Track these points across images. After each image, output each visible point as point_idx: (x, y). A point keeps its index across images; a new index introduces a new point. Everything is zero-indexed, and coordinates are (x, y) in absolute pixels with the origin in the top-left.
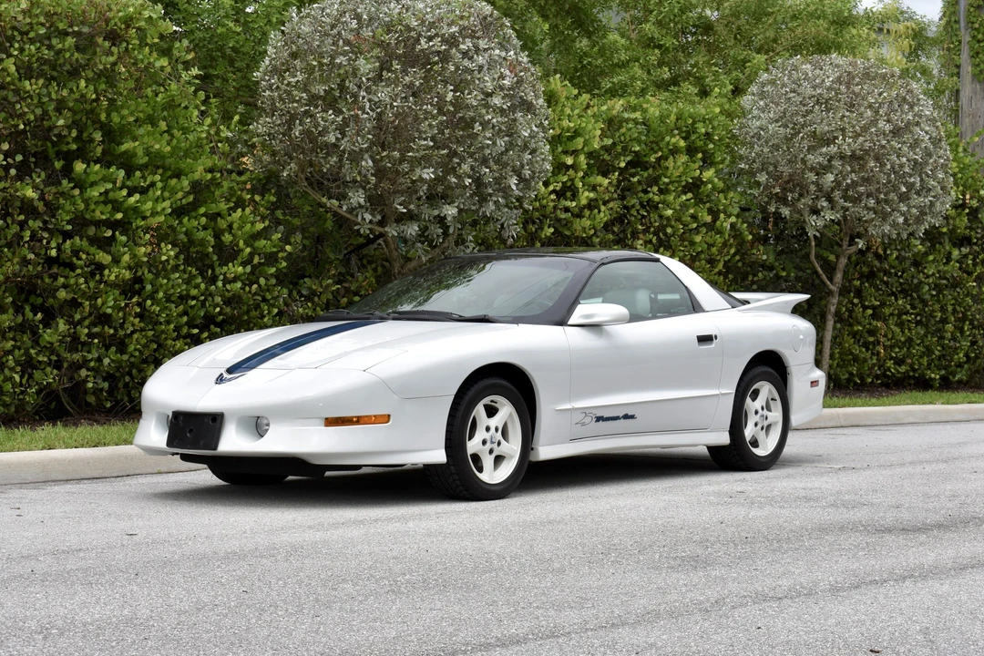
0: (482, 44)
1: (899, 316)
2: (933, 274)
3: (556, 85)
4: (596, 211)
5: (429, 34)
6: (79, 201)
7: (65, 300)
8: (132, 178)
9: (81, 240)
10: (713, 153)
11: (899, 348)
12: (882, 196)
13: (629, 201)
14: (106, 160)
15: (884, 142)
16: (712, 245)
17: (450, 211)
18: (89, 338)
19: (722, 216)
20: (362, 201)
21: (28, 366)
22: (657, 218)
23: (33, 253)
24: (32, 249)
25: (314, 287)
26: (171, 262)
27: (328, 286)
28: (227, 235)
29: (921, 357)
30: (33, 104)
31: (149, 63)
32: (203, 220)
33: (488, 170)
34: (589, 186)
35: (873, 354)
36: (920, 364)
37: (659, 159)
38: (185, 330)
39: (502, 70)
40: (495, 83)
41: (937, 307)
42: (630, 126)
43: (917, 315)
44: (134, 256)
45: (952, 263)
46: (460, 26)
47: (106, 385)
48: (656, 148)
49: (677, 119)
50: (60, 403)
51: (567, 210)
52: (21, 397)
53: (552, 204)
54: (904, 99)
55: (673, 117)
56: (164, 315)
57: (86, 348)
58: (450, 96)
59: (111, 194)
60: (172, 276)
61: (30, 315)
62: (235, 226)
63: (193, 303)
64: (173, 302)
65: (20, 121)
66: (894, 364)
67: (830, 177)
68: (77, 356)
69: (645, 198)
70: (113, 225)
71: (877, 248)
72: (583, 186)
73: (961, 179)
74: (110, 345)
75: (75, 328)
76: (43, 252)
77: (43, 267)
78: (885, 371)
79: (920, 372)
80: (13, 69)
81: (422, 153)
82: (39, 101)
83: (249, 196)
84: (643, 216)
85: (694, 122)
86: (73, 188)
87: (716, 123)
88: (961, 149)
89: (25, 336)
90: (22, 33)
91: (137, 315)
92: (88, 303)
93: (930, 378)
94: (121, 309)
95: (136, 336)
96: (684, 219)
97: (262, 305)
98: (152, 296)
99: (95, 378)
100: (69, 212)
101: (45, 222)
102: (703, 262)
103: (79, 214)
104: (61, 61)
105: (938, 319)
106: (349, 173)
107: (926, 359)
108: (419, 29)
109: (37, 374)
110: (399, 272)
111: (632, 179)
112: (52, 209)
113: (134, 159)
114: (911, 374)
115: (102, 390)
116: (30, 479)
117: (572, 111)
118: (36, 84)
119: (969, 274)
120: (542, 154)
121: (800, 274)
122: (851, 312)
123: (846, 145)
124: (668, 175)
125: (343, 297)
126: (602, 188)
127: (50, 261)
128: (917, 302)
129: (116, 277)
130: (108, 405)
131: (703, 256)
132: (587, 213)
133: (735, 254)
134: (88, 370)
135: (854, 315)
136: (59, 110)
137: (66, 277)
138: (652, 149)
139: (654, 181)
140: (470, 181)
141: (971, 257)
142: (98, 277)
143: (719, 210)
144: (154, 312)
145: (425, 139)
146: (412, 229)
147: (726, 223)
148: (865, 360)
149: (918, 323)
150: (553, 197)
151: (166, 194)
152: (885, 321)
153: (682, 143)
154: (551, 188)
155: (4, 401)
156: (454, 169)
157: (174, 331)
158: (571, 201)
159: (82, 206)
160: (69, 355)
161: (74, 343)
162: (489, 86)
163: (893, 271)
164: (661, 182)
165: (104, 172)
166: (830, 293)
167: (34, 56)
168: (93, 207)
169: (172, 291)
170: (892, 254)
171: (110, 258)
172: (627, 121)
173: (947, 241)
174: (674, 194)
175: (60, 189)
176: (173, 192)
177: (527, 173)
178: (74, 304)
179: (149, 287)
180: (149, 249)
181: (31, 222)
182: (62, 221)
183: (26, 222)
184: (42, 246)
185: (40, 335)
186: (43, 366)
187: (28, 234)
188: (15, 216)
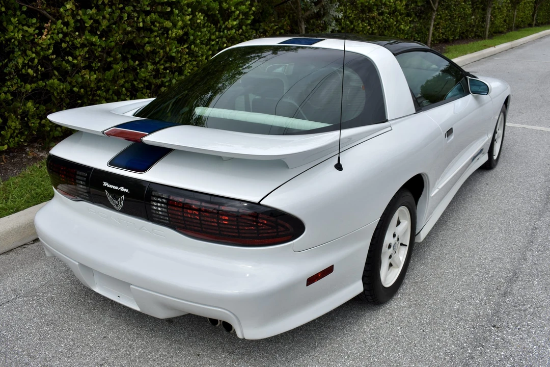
1: (445, 17)
7: (150, 51)
9: (155, 15)
21: (134, 91)
23: (130, 27)
24: (129, 25)
25: (266, 28)
26: (202, 22)
27: (272, 27)
28: (225, 4)
29: (449, 31)
36: (448, 34)
43: (449, 16)
44: (183, 21)
56: (200, 52)
57: (162, 75)
60: (203, 30)
61: (131, 62)
63: (213, 43)
64: (204, 44)
66: (442, 35)
70: (171, 4)
74: (175, 71)
76: (135, 25)
77: (136, 34)
79: (448, 37)
89: (130, 74)
91: (187, 53)
92: (162, 51)
93: (450, 39)
94: (179, 52)
95: (187, 65)
101: (134, 7)
109: (139, 95)
110: (302, 17)
127: (139, 29)
129: (176, 34)
137: (149, 38)
142: (166, 35)
144: (195, 51)
161: (157, 74)
166: (434, 11)
169: (203, 39)
171: (171, 24)
178: (154, 52)
179: (192, 38)
180: (191, 16)
181: (127, 8)
182: (144, 5)
183: (123, 8)
184: (134, 22)
185: (138, 73)
186: (141, 89)
187: (126, 15)
188: (117, 5)
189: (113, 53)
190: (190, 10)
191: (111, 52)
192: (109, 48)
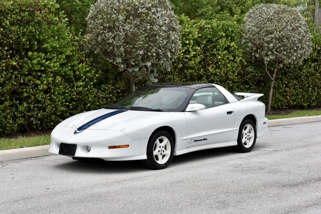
0: (159, 9)
1: (294, 86)
2: (305, 72)
3: (183, 18)
4: (196, 58)
5: (142, 7)
6: (30, 65)
7: (26, 96)
8: (47, 55)
9: (31, 77)
10: (234, 37)
11: (294, 96)
12: (289, 51)
13: (207, 54)
14: (38, 50)
15: (289, 33)
16: (234, 67)
17: (149, 64)
18: (34, 108)
19: (237, 57)
20: (120, 61)
21: (14, 118)
22: (216, 59)
23: (15, 82)
25: (105, 88)
26: (60, 82)
27: (110, 87)
28: (77, 72)
29: (301, 99)
30: (15, 34)
31: (52, 19)
32: (70, 68)
33: (161, 51)
34: (194, 50)
35: (285, 99)
36: (301, 101)
37: (216, 40)
38: (64, 104)
39: (165, 18)
40: (163, 22)
41: (306, 82)
42: (207, 30)
43: (300, 85)
44: (48, 81)
45: (311, 68)
46: (152, 4)
47: (39, 122)
48: (216, 36)
49: (222, 26)
50: (25, 128)
51: (187, 58)
52: (12, 128)
53: (182, 57)
54: (296, 18)
55: (221, 26)
56: (57, 99)
57: (33, 111)
58: (148, 27)
59: (40, 61)
60: (60, 87)
61: (15, 101)
62: (80, 69)
63: (67, 95)
64: (60, 95)
65: (11, 40)
66: (292, 101)
67: (272, 45)
68: (30, 114)
69: (212, 52)
70: (41, 71)
71: (287, 65)
72: (192, 50)
73: (315, 40)
74: (41, 110)
75: (29, 105)
76: (19, 81)
77: (19, 86)
78: (289, 104)
79: (300, 103)
80: (8, 23)
81: (140, 46)
82: (17, 33)
83: (84, 59)
84: (211, 59)
85: (228, 27)
86: (28, 60)
87: (235, 27)
88: (315, 31)
89: (13, 108)
90: (11, 11)
91: (49, 100)
92: (33, 97)
93: (304, 105)
94: (43, 98)
95: (48, 106)
96: (224, 59)
97: (89, 94)
98: (53, 93)
99: (36, 120)
100: (27, 68)
101: (19, 72)
102: (231, 73)
103: (30, 68)
104: (24, 20)
105: (307, 86)
106: (116, 52)
107: (303, 99)
108: (139, 5)
109: (17, 120)
110: (133, 82)
111: (208, 47)
112: (21, 67)
113: (47, 49)
114: (298, 104)
115: (38, 124)
116: (16, 158)
117: (188, 25)
118: (16, 28)
119: (317, 71)
120: (178, 44)
121: (262, 74)
122: (278, 86)
123: (277, 34)
124: (220, 45)
125: (115, 90)
126: (198, 50)
127: (21, 84)
128: (300, 81)
129: (42, 88)
130: (40, 128)
131: (230, 71)
132: (193, 59)
133: (241, 69)
134: (34, 118)
135: (279, 86)
136: (23, 36)
137: (26, 89)
138: (214, 36)
139: (215, 47)
140: (155, 54)
141: (318, 66)
142: (36, 88)
143: (236, 55)
144: (54, 99)
145: (141, 41)
146: (137, 69)
147: (238, 60)
148: (283, 101)
149: (300, 88)
150: (182, 54)
151: (58, 60)
152: (289, 88)
153: (224, 34)
154: (182, 51)
155: (7, 129)
156: (150, 50)
157: (61, 104)
158: (188, 55)
159: (31, 66)
160: (27, 113)
161: (29, 109)
162: (161, 23)
163: (292, 72)
164: (217, 47)
165: (38, 55)
166: (272, 80)
167: (15, 19)
168: (34, 66)
169: (60, 91)
170: (292, 66)
171: (40, 82)
172: (206, 28)
173: (310, 61)
174: (221, 51)
175: (24, 61)
176: (60, 59)
177: (173, 50)
178: (29, 97)
179: (53, 91)
180: (53, 78)
181: (15, 72)
182: (25, 71)
183: (13, 72)
184: (18, 80)
185: (18, 108)
186: (19, 117)
187: (14, 76)
188: (10, 71)
189: (5, 95)
190: (52, 74)
191: (4, 95)
192: (3, 93)
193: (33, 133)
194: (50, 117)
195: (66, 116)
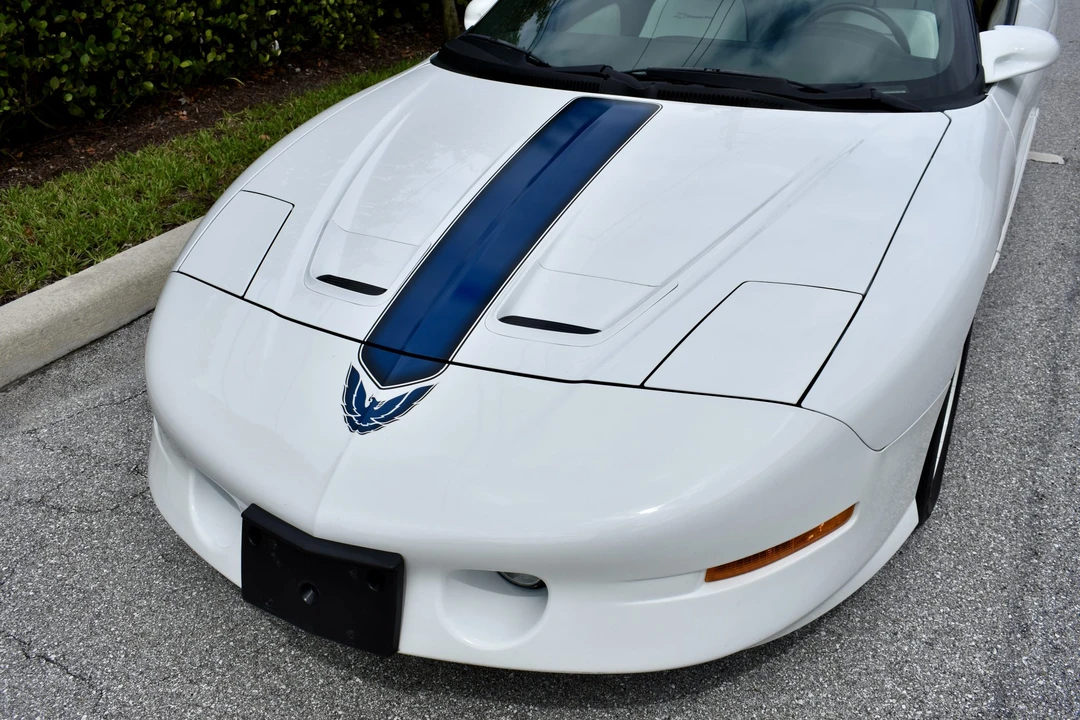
18: (51, 33)
47: (93, 90)
68: (40, 62)
75: (25, 22)
99: (73, 84)
115: (88, 98)
130: (103, 115)
134: (60, 75)
193: (73, 136)
194: (136, 58)
195: (202, 41)
